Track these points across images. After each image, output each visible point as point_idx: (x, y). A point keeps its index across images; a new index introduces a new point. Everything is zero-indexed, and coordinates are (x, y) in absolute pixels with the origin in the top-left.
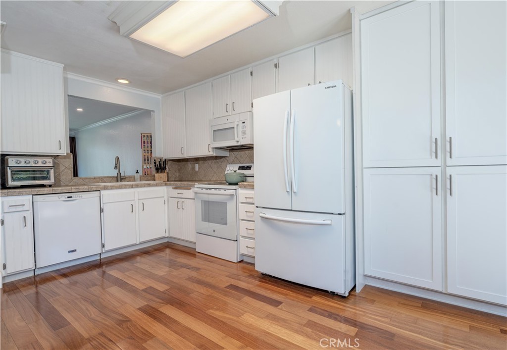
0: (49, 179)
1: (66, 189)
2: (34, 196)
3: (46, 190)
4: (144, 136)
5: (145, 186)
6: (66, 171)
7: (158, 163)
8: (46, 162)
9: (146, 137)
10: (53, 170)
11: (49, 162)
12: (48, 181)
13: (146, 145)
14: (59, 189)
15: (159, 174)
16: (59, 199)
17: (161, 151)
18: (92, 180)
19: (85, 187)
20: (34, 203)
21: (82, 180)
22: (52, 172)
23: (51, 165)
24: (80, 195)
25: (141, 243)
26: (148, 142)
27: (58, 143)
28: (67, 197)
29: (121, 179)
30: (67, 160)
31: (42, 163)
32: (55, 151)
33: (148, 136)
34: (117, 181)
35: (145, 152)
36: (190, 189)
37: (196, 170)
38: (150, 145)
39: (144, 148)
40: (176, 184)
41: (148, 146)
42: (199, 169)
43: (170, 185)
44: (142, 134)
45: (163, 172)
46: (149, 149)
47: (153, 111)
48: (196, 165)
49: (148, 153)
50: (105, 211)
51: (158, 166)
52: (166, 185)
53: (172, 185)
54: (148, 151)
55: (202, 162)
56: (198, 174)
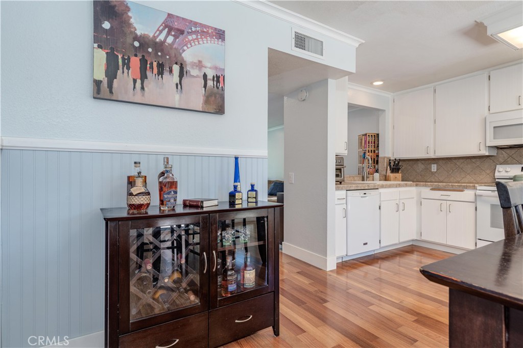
0: (341, 177)
2: (347, 191)
7: (392, 164)
10: (343, 168)
13: (370, 144)
15: (395, 174)
17: (389, 151)
20: (347, 198)
22: (343, 170)
23: (342, 163)
24: (370, 193)
25: (400, 243)
26: (372, 142)
28: (363, 193)
33: (372, 136)
35: (369, 152)
36: (462, 191)
37: (432, 171)
38: (373, 144)
39: (369, 148)
40: (436, 185)
41: (372, 146)
42: (437, 170)
43: (426, 186)
44: (368, 135)
45: (398, 172)
46: (373, 149)
47: (383, 111)
48: (432, 165)
49: (371, 152)
50: (381, 208)
51: (394, 166)
52: (417, 185)
53: (429, 187)
54: (371, 151)
55: (444, 162)
56: (437, 175)
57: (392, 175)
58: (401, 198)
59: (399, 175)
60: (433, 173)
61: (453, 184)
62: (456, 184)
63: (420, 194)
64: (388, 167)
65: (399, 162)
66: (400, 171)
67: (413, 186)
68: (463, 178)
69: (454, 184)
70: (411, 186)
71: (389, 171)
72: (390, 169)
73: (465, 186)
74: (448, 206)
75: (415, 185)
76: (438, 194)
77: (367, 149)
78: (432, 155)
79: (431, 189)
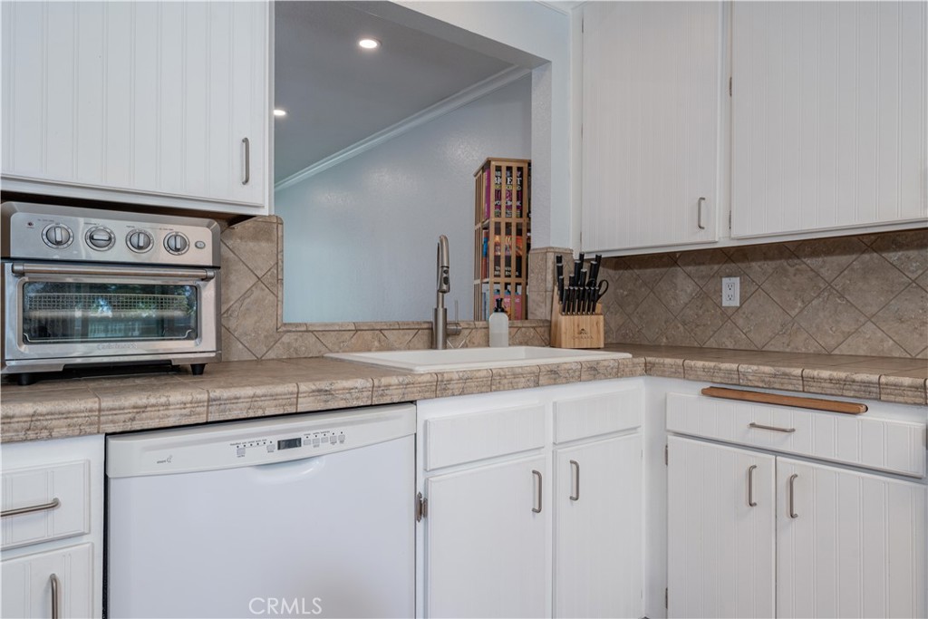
0: (195, 333)
1: (274, 397)
2: (113, 442)
3: (178, 398)
4: (498, 169)
5: (580, 379)
6: (257, 293)
7: (569, 271)
8: (185, 244)
9: (504, 170)
10: (212, 283)
11: (199, 242)
12: (188, 345)
14: (241, 394)
15: (577, 318)
16: (241, 454)
17: (567, 225)
18: (347, 336)
19: (359, 383)
20: (112, 484)
21: (312, 339)
22: (208, 293)
23: (205, 257)
24: (337, 431)
26: (510, 193)
27: (238, 149)
28: (275, 439)
29: (448, 334)
30: (264, 244)
31: (169, 248)
32: (226, 191)
33: (509, 169)
34: (432, 345)
35: (498, 232)
36: (852, 410)
37: (725, 303)
38: (515, 203)
39: (498, 215)
40: (730, 372)
41: (509, 207)
42: (743, 299)
43: (684, 374)
44: (493, 164)
45: (592, 310)
46: (514, 220)
47: (543, 63)
48: (725, 281)
49: (508, 233)
50: (432, 508)
51: (573, 281)
52: (648, 370)
53: (698, 379)
54: (508, 225)
55: (769, 266)
56: (740, 322)
57: (566, 323)
58: (561, 438)
59: (593, 324)
60: (727, 315)
61: (808, 372)
62: (825, 374)
63: (660, 410)
64: (556, 288)
65: (594, 271)
66: (599, 306)
67: (632, 374)
68: (850, 334)
69: (815, 373)
70: (618, 372)
71: (557, 306)
72: (561, 299)
73: (868, 384)
74: (783, 481)
75: (640, 369)
76: (735, 417)
77: (493, 219)
78: (718, 236)
79: (705, 392)
